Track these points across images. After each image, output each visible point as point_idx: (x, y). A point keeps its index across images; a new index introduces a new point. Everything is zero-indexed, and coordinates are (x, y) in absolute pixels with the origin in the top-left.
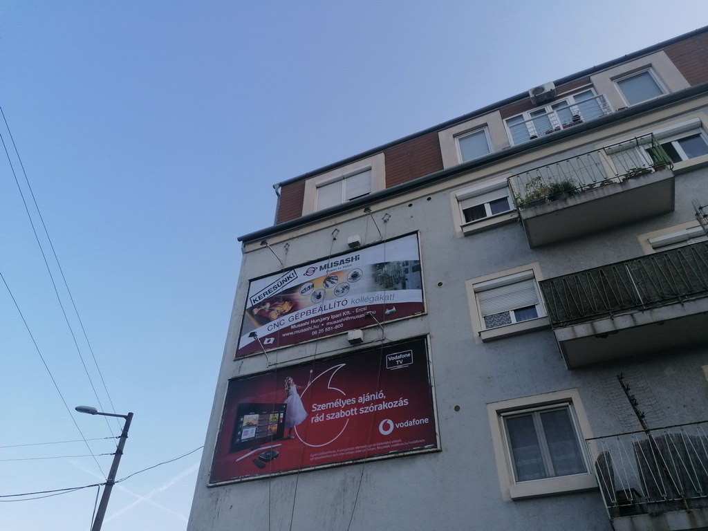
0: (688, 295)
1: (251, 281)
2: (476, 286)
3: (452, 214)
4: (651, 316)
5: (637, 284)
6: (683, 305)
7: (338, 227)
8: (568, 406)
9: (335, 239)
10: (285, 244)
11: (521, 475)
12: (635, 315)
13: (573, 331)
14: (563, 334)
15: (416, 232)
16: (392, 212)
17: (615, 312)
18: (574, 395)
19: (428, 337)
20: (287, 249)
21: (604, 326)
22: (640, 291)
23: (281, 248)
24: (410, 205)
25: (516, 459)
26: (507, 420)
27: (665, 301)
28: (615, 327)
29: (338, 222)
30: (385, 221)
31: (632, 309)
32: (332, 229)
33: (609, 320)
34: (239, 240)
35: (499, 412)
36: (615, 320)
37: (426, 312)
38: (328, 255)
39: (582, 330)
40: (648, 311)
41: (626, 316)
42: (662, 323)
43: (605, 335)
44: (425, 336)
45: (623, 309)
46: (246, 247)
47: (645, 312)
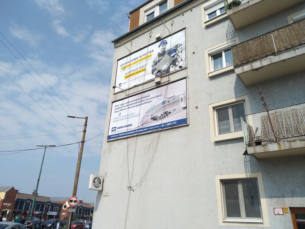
0: (298, 46)
1: (118, 60)
2: (209, 52)
3: (201, 17)
4: (279, 58)
5: (275, 42)
6: (295, 51)
7: (152, 31)
8: (243, 103)
9: (150, 37)
10: (130, 42)
11: (221, 132)
12: (271, 59)
13: (243, 69)
14: (238, 71)
15: (185, 29)
16: (175, 20)
17: (262, 58)
18: (246, 98)
19: (187, 78)
20: (131, 44)
21: (257, 65)
22: (276, 46)
23: (129, 44)
24: (183, 15)
25: (219, 126)
26: (217, 111)
27: (287, 50)
28: (262, 65)
29: (152, 28)
30: (172, 25)
31: (270, 55)
32: (150, 32)
33: (260, 62)
34: (112, 42)
35: (214, 108)
36: (262, 61)
37: (187, 67)
38: (147, 45)
39: (247, 68)
40: (278, 56)
41: (267, 59)
42: (284, 61)
43: (257, 69)
44: (185, 78)
45: (267, 56)
46: (116, 45)
47: (276, 56)
